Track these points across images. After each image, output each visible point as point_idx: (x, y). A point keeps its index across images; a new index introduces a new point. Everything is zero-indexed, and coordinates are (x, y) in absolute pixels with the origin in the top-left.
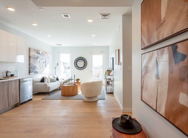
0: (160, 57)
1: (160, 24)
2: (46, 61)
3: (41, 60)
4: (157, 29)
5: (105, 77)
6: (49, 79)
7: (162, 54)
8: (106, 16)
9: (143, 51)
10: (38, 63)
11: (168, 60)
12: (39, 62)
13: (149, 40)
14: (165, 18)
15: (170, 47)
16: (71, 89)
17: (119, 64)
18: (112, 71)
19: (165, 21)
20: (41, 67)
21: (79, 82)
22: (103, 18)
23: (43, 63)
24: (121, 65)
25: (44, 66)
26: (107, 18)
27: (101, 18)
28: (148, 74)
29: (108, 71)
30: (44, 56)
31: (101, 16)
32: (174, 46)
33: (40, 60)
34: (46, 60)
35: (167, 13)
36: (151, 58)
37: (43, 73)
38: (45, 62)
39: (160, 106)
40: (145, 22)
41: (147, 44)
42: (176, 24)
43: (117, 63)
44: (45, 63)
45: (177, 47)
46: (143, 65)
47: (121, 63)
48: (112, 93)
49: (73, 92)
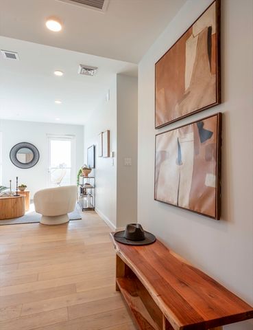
0: (183, 137)
1: (183, 95)
4: (179, 102)
5: (78, 181)
7: (185, 133)
8: (89, 70)
9: (158, 131)
11: (193, 139)
13: (167, 116)
14: (189, 88)
15: (195, 124)
16: (10, 204)
17: (109, 156)
18: (93, 170)
19: (189, 93)
21: (25, 191)
22: (83, 73)
24: (113, 156)
26: (90, 75)
27: (79, 73)
28: (166, 162)
29: (85, 169)
31: (80, 68)
32: (200, 123)
35: (192, 84)
36: (170, 139)
39: (183, 197)
40: (162, 91)
41: (163, 121)
42: (202, 97)
43: (106, 154)
45: (203, 124)
46: (159, 150)
47: (113, 153)
48: (91, 209)
49: (14, 211)
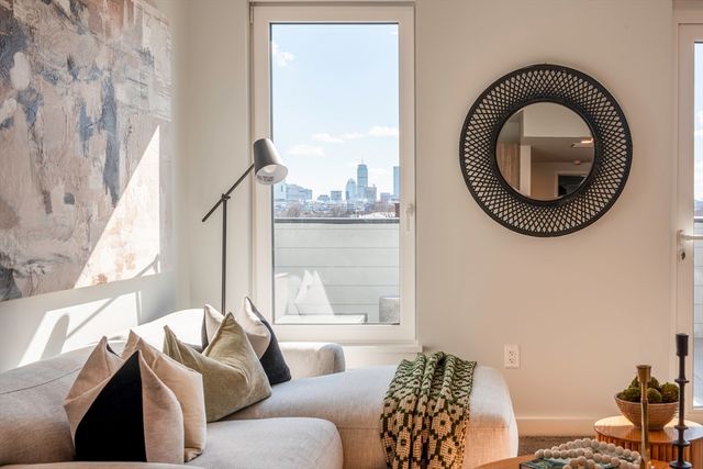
2: (110, 105)
3: (54, 80)
6: (196, 379)
10: (21, 122)
12: (30, 112)
20: (58, 194)
23: (86, 134)
25: (96, 182)
30: (96, 27)
33: (42, 85)
34: (121, 94)
37: (85, 280)
38: (102, 123)
44: (99, 140)
